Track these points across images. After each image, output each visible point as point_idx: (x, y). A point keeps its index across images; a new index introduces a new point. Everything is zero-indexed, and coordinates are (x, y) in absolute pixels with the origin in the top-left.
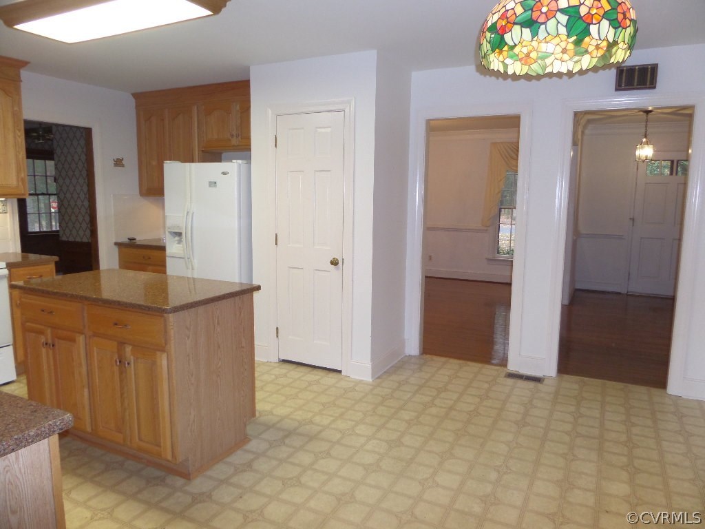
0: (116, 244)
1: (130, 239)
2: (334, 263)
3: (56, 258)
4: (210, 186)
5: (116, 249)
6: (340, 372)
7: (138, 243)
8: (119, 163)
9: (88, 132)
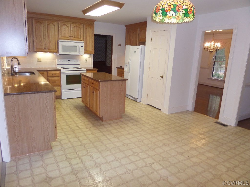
0: (117, 67)
1: (121, 66)
2: (162, 77)
3: (97, 69)
4: (134, 53)
5: (117, 69)
6: (161, 110)
7: (122, 68)
8: (119, 45)
9: (112, 36)
